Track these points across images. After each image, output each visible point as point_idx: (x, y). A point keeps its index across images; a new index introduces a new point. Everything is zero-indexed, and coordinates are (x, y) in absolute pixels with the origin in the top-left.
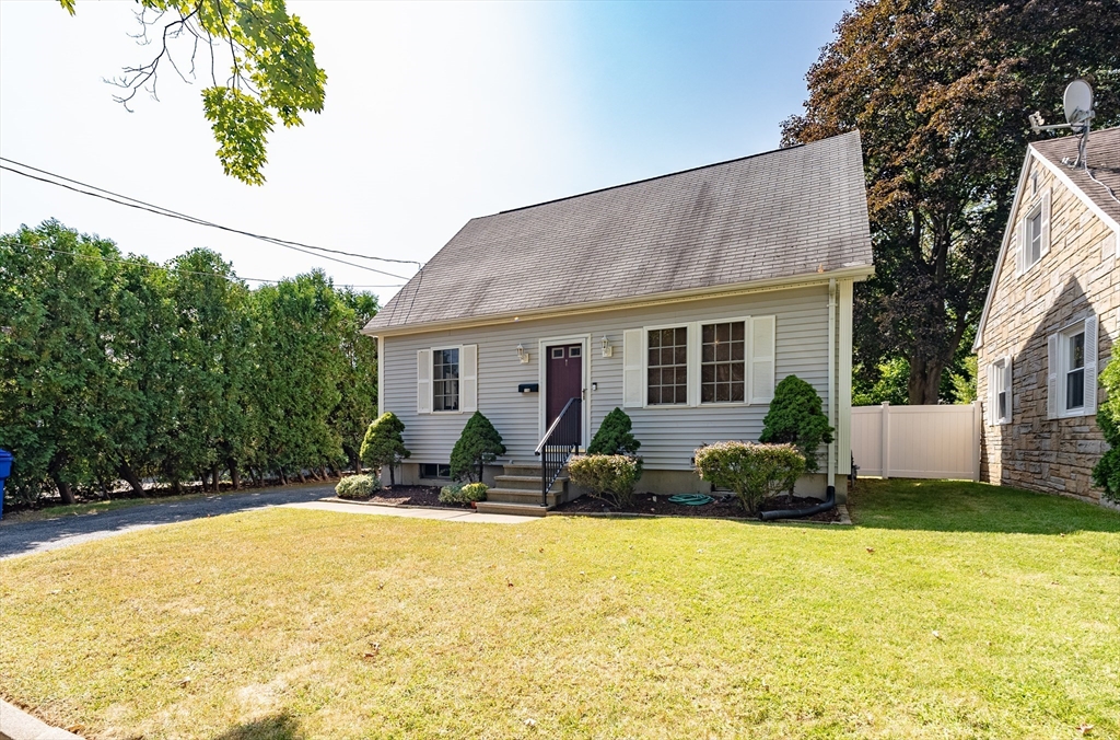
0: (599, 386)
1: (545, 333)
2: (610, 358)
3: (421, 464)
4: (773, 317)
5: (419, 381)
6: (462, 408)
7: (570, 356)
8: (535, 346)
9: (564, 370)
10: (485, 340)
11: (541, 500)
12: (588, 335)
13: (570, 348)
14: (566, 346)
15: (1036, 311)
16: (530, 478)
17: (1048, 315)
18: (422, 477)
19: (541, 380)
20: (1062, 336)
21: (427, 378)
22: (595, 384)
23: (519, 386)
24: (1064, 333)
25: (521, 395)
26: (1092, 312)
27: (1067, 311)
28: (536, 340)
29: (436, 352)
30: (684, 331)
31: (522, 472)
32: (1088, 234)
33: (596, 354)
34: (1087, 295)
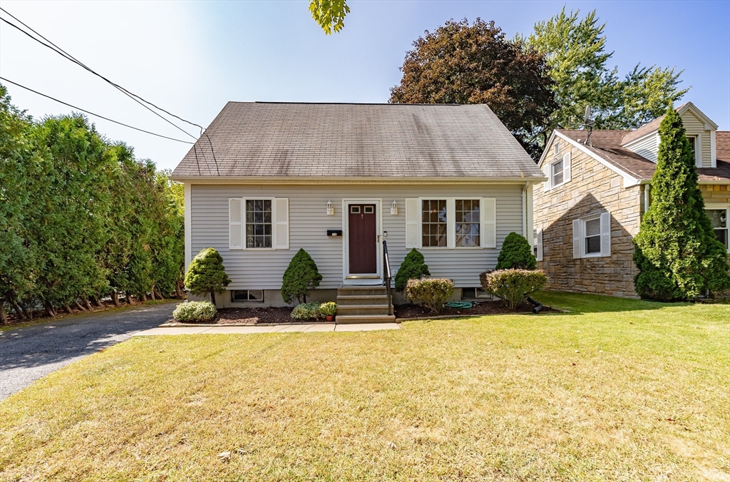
0: (389, 233)
1: (346, 195)
2: (396, 216)
3: (232, 291)
4: (495, 199)
5: (231, 223)
6: (275, 245)
7: (365, 212)
8: (339, 203)
9: (362, 221)
10: (295, 195)
11: (388, 311)
12: (381, 199)
13: (365, 207)
14: (362, 206)
15: (560, 208)
16: (368, 297)
17: (571, 210)
18: (232, 301)
19: (345, 226)
20: (582, 221)
21: (239, 220)
22: (385, 232)
23: (328, 231)
24: (584, 219)
25: (327, 237)
26: (605, 211)
27: (586, 209)
28: (339, 199)
29: (248, 201)
30: (443, 203)
31: (353, 292)
32: (600, 176)
33: (386, 212)
34: (601, 203)
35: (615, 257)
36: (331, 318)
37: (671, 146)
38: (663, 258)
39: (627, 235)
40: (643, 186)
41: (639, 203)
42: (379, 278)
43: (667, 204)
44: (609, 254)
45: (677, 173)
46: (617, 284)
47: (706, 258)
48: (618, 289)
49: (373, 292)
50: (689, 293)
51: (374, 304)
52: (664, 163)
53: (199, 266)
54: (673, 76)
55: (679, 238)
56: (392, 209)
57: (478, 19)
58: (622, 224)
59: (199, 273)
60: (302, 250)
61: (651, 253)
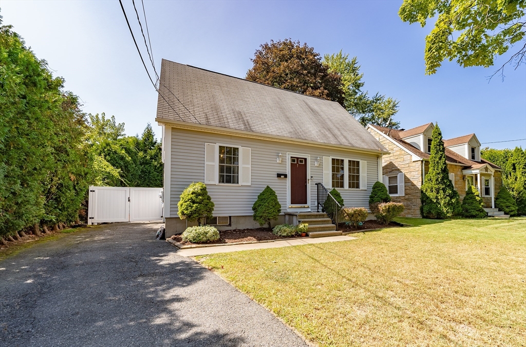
0: (314, 178)
1: (290, 150)
2: (318, 167)
4: (366, 161)
5: (206, 163)
6: (241, 182)
7: (299, 163)
8: (285, 155)
9: (299, 168)
10: (256, 146)
12: (309, 155)
14: (298, 158)
16: (320, 219)
19: (288, 172)
21: (213, 161)
22: (312, 177)
23: (278, 174)
24: (387, 175)
25: (277, 178)
26: (401, 172)
27: (389, 170)
28: (285, 152)
29: (220, 147)
30: (342, 161)
31: (307, 217)
32: (398, 153)
33: (312, 164)
34: (399, 168)
35: (407, 197)
36: (304, 234)
37: (438, 144)
38: (437, 198)
39: (414, 185)
40: (422, 161)
41: (420, 169)
42: (308, 207)
43: (438, 172)
44: (404, 195)
45: (441, 157)
46: (408, 211)
47: (453, 198)
48: (409, 213)
49: (318, 216)
50: (448, 215)
51: (323, 224)
52: (436, 152)
53: (197, 197)
54: (396, 103)
55: (443, 188)
56: (316, 162)
57: (306, 44)
58: (411, 180)
59: (197, 203)
60: (268, 187)
61: (432, 195)
